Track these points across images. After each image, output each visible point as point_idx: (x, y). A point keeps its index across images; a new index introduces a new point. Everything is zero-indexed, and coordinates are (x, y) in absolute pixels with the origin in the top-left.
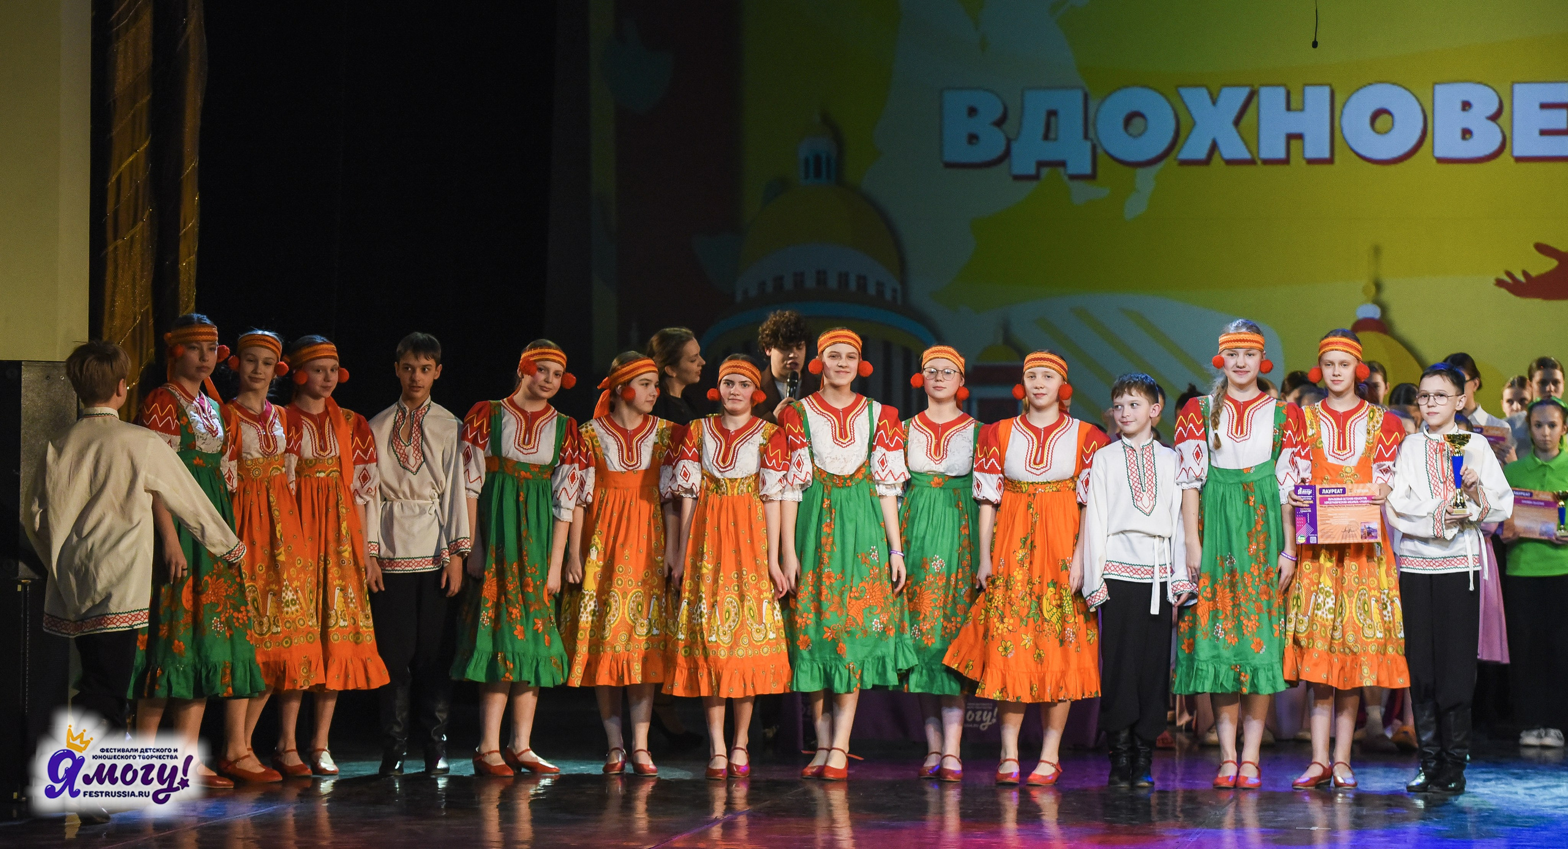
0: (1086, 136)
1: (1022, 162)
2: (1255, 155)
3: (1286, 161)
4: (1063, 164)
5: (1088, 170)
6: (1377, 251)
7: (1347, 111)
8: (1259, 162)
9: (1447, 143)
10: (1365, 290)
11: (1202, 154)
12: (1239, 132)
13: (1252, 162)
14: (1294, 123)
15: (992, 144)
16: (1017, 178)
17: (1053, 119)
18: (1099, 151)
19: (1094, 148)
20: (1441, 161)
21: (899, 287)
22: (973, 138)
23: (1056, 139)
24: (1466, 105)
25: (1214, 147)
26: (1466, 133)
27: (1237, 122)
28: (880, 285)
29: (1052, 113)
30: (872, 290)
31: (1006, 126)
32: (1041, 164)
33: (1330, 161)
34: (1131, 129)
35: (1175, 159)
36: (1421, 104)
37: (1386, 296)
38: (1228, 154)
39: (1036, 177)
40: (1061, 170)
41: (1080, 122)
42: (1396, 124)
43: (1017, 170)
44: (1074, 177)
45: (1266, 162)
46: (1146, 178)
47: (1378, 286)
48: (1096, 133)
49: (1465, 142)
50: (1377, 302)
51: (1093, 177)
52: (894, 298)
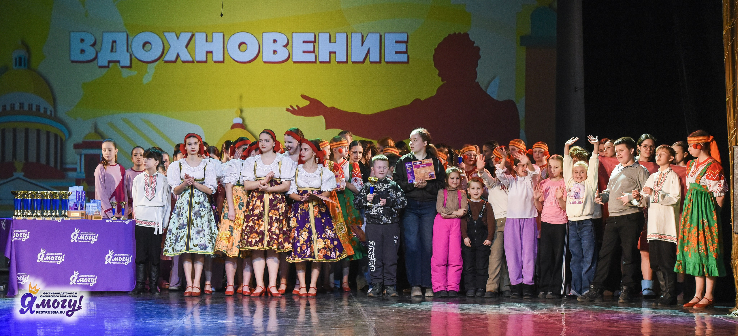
0: (128, 51)
1: (103, 61)
2: (194, 60)
3: (206, 62)
4: (118, 62)
5: (128, 64)
6: (241, 97)
7: (229, 43)
8: (195, 62)
9: (267, 55)
10: (236, 112)
11: (174, 59)
12: (187, 50)
13: (193, 62)
14: (209, 47)
15: (90, 54)
16: (101, 67)
17: (114, 44)
18: (133, 57)
19: (131, 56)
20: (265, 62)
21: (53, 110)
22: (83, 51)
23: (116, 52)
24: (275, 41)
25: (178, 55)
26: (275, 52)
27: (187, 46)
28: (45, 109)
29: (114, 42)
30: (42, 111)
31: (96, 46)
32: (110, 62)
33: (223, 62)
34: (145, 48)
35: (163, 61)
36: (257, 41)
37: (244, 115)
38: (183, 59)
39: (108, 67)
40: (118, 64)
41: (126, 45)
42: (248, 48)
43: (100, 64)
44: (122, 67)
45: (199, 62)
46: (151, 67)
47: (242, 111)
48: (131, 50)
49: (274, 55)
50: (241, 117)
51: (130, 67)
52: (51, 114)
